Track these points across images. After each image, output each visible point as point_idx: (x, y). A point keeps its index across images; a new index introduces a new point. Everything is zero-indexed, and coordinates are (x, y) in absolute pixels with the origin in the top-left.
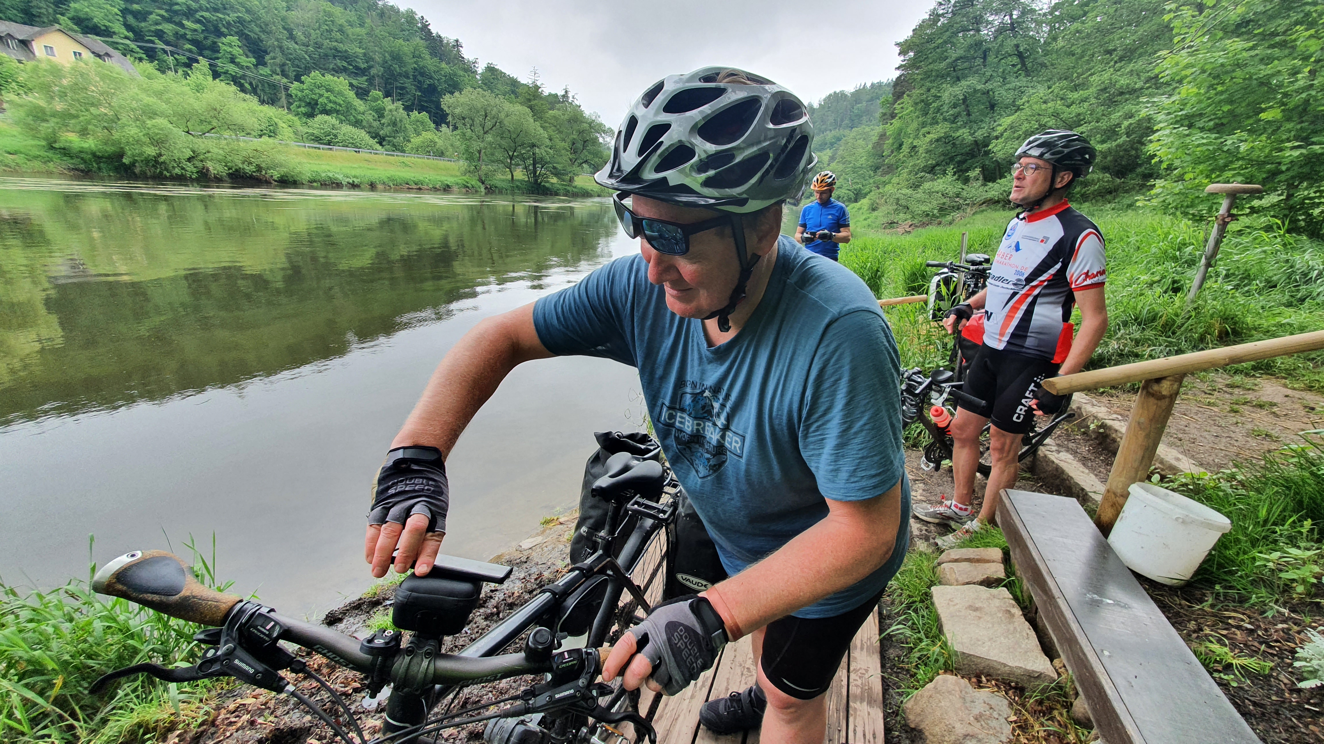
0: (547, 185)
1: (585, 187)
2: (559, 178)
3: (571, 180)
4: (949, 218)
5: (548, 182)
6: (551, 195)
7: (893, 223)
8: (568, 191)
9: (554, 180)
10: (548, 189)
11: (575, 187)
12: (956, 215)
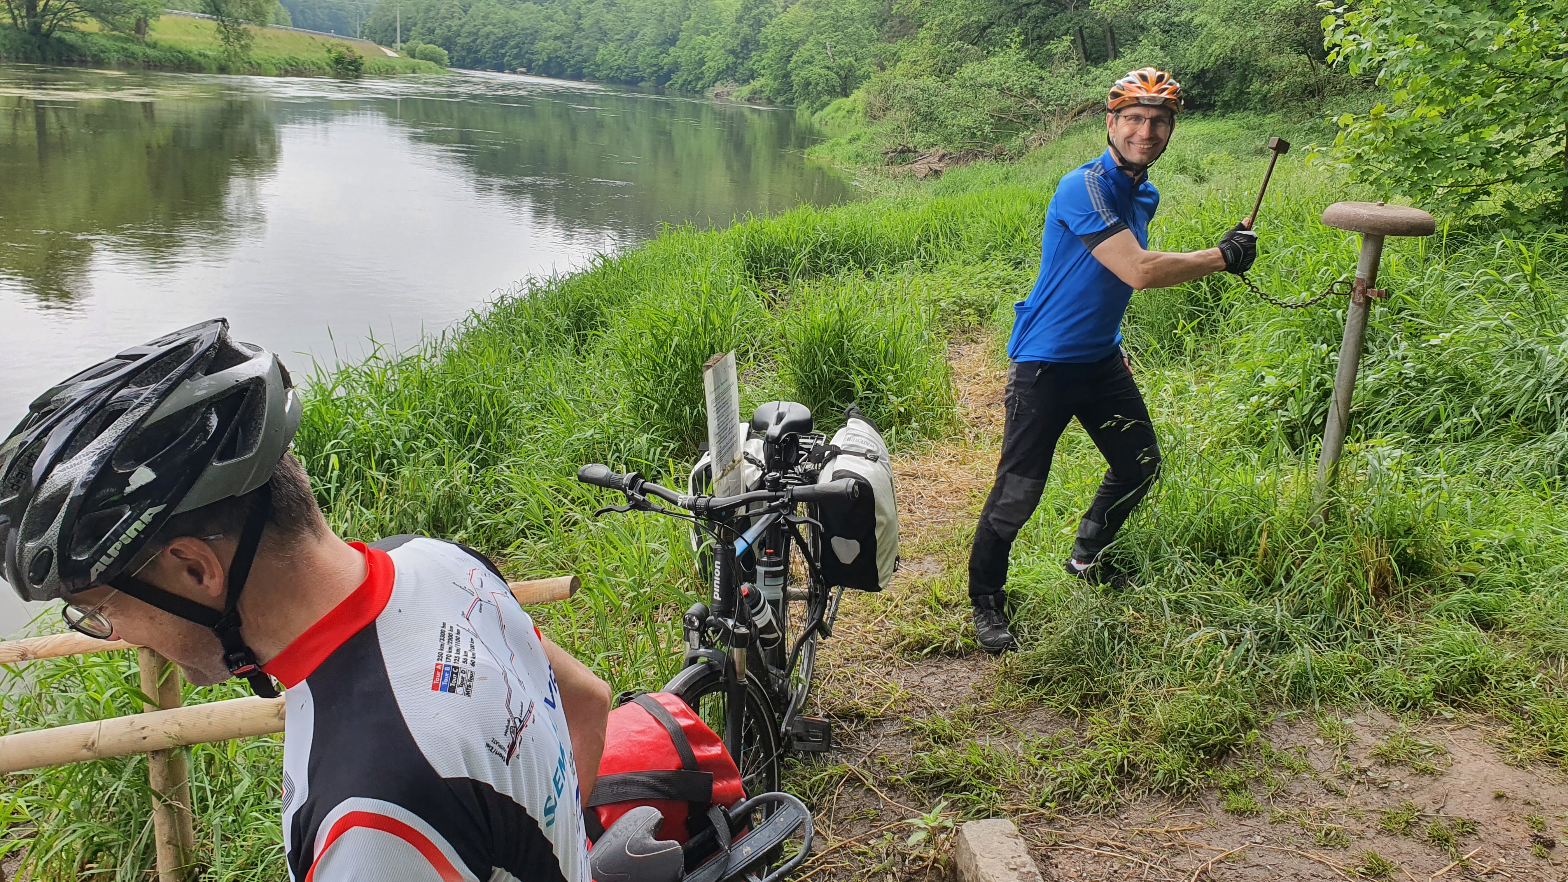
0: (70, 37)
1: (183, 47)
2: (103, 20)
3: (140, 27)
4: (1016, 142)
5: (71, 30)
6: (83, 63)
7: (905, 151)
8: (133, 55)
9: (92, 25)
10: (72, 48)
11: (154, 46)
12: (1030, 135)
